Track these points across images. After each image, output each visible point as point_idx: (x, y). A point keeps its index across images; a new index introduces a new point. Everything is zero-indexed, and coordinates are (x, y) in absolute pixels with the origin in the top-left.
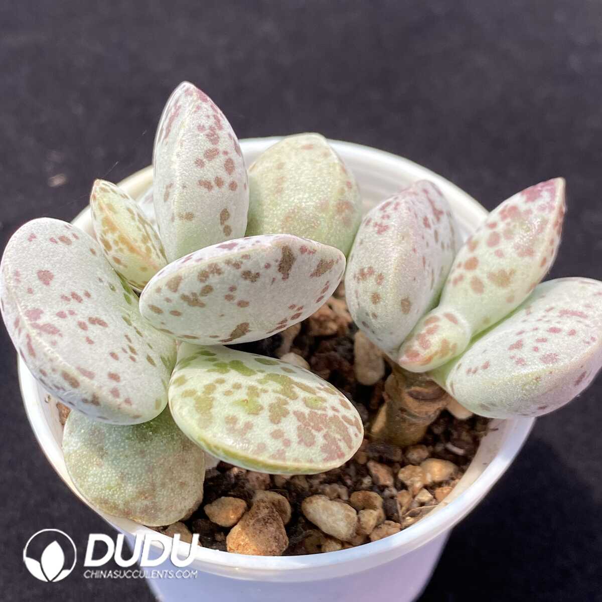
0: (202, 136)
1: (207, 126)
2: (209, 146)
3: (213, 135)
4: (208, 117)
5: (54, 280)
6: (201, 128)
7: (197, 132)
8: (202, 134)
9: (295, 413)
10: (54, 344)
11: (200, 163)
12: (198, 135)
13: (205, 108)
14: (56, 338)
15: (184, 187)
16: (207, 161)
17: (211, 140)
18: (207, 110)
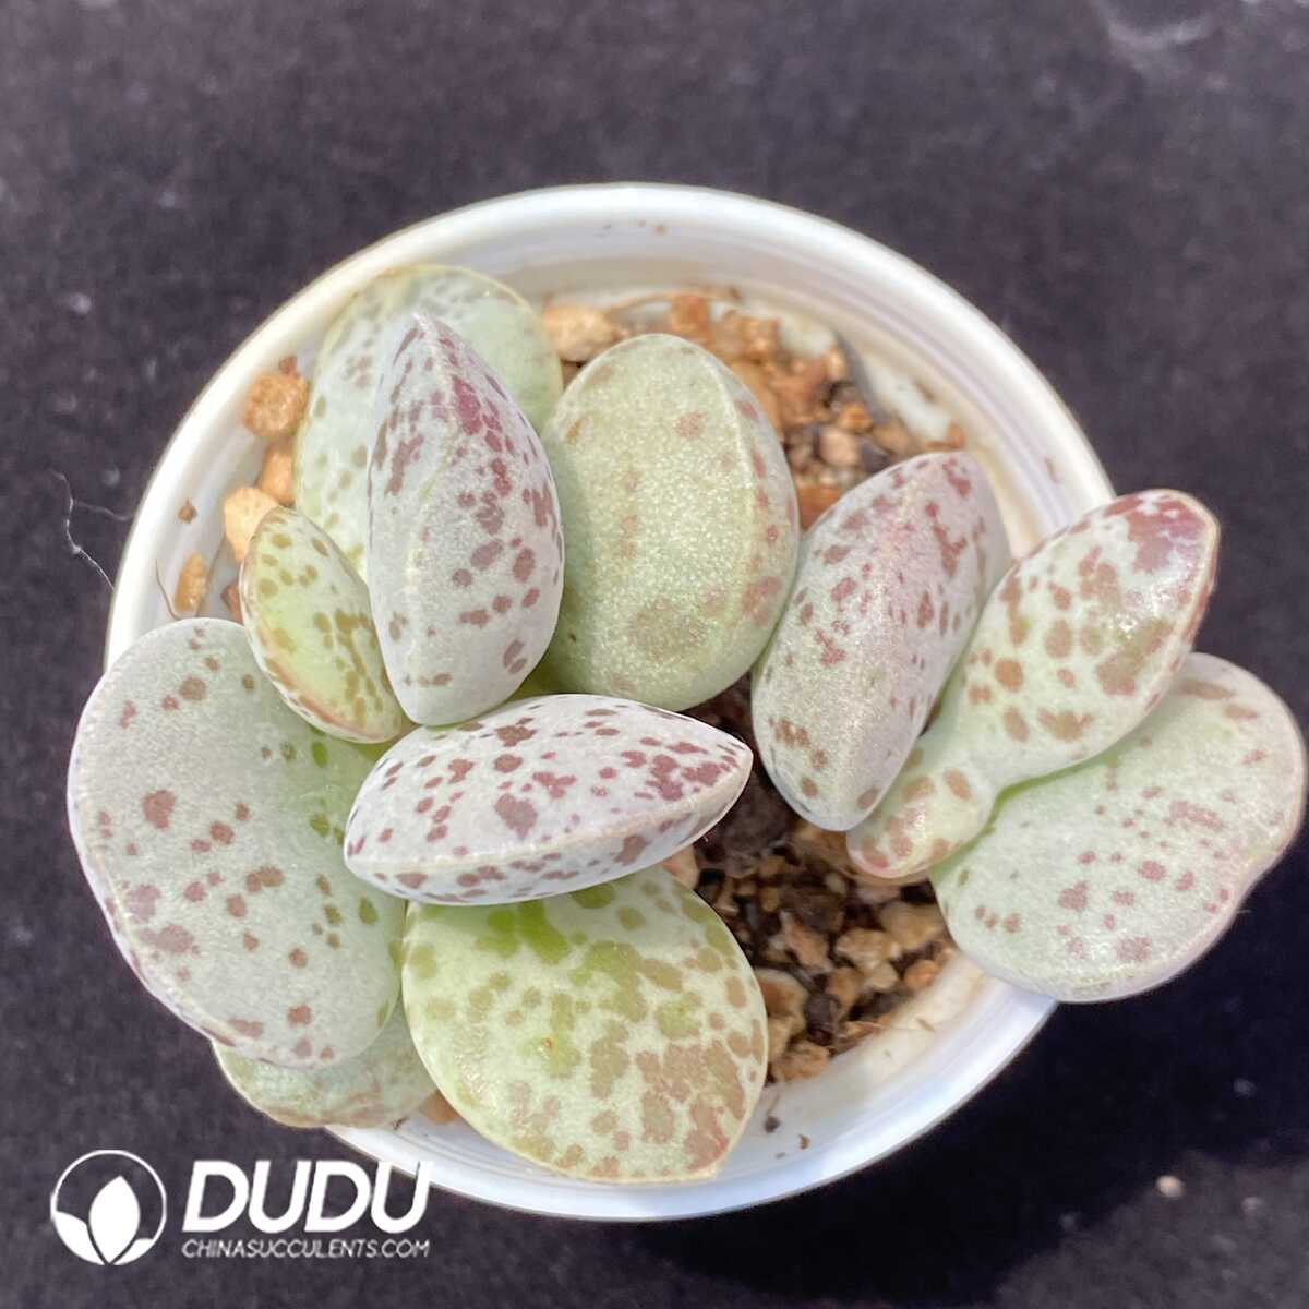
0: (468, 520)
1: (478, 494)
2: (482, 538)
3: (489, 512)
4: (481, 471)
5: (176, 809)
6: (466, 500)
7: (458, 511)
8: (467, 515)
9: (640, 1058)
10: (183, 975)
11: (461, 578)
12: (460, 518)
13: (475, 451)
14: (186, 960)
15: (431, 632)
16: (478, 572)
17: (485, 525)
18: (480, 455)
